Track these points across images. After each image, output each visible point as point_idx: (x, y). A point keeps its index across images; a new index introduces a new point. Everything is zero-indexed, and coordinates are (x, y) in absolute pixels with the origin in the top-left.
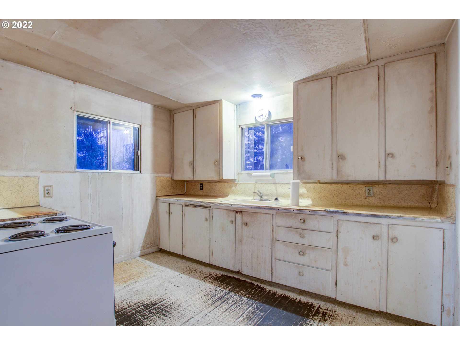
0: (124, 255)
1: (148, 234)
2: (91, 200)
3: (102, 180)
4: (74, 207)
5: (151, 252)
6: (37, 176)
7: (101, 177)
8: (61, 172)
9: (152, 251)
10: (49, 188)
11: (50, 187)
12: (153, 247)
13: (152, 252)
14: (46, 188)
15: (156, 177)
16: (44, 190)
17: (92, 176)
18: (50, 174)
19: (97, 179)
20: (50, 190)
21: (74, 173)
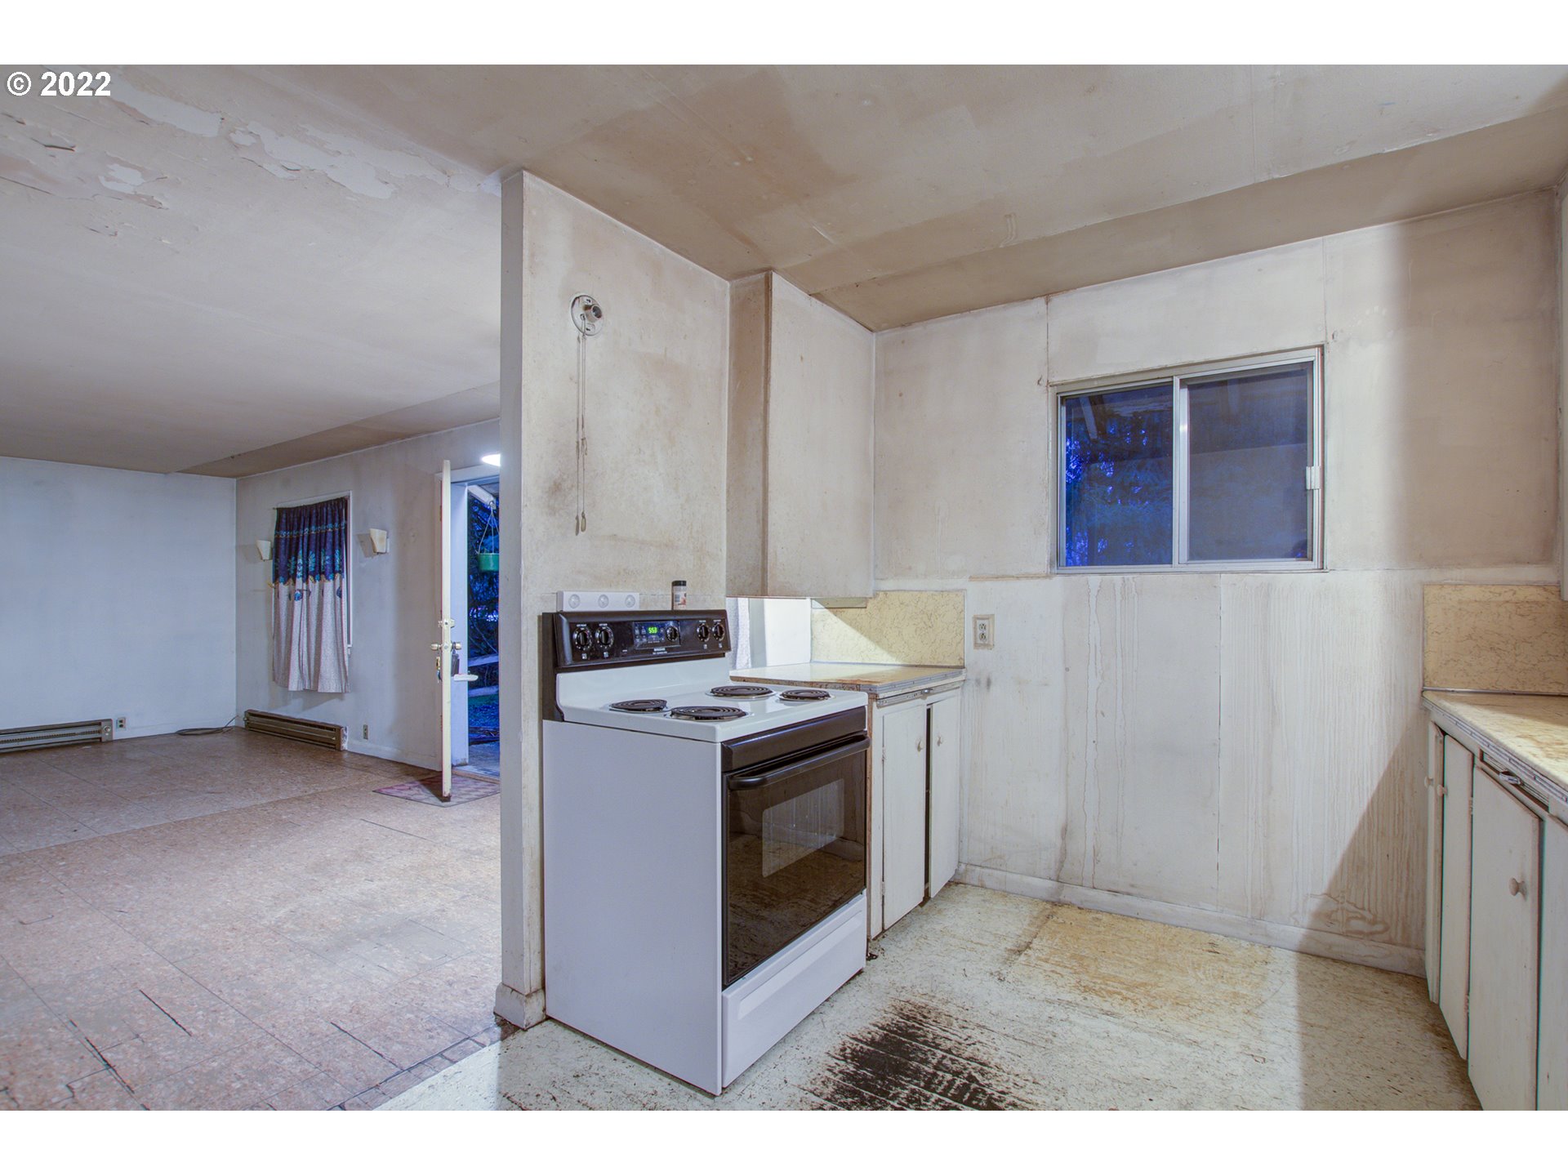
0: (1222, 911)
1: (1355, 863)
2: (1096, 668)
3: (1136, 598)
4: (1046, 685)
5: (1372, 961)
6: (962, 590)
7: (1133, 589)
8: (1013, 577)
9: (1384, 963)
10: (986, 622)
11: (988, 619)
12: (1391, 942)
13: (1383, 967)
14: (979, 622)
15: (1425, 585)
16: (975, 628)
17: (1100, 587)
18: (988, 584)
19: (1119, 597)
20: (987, 628)
21: (1048, 580)
